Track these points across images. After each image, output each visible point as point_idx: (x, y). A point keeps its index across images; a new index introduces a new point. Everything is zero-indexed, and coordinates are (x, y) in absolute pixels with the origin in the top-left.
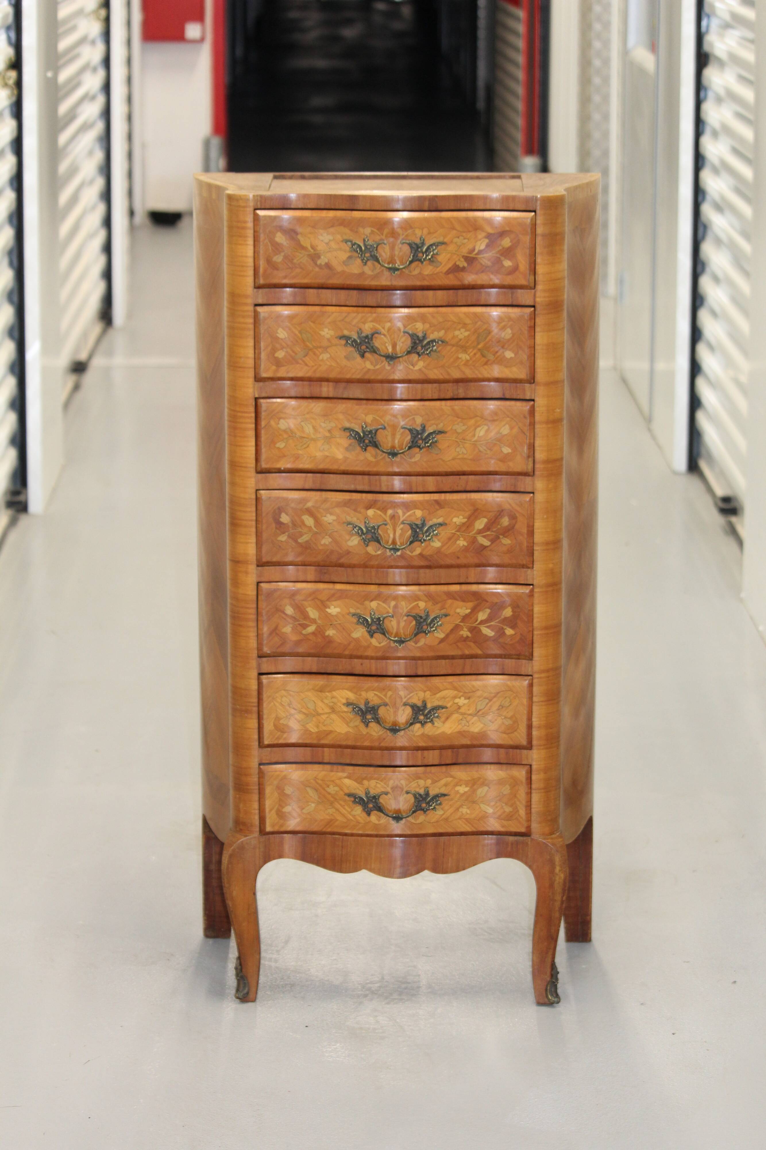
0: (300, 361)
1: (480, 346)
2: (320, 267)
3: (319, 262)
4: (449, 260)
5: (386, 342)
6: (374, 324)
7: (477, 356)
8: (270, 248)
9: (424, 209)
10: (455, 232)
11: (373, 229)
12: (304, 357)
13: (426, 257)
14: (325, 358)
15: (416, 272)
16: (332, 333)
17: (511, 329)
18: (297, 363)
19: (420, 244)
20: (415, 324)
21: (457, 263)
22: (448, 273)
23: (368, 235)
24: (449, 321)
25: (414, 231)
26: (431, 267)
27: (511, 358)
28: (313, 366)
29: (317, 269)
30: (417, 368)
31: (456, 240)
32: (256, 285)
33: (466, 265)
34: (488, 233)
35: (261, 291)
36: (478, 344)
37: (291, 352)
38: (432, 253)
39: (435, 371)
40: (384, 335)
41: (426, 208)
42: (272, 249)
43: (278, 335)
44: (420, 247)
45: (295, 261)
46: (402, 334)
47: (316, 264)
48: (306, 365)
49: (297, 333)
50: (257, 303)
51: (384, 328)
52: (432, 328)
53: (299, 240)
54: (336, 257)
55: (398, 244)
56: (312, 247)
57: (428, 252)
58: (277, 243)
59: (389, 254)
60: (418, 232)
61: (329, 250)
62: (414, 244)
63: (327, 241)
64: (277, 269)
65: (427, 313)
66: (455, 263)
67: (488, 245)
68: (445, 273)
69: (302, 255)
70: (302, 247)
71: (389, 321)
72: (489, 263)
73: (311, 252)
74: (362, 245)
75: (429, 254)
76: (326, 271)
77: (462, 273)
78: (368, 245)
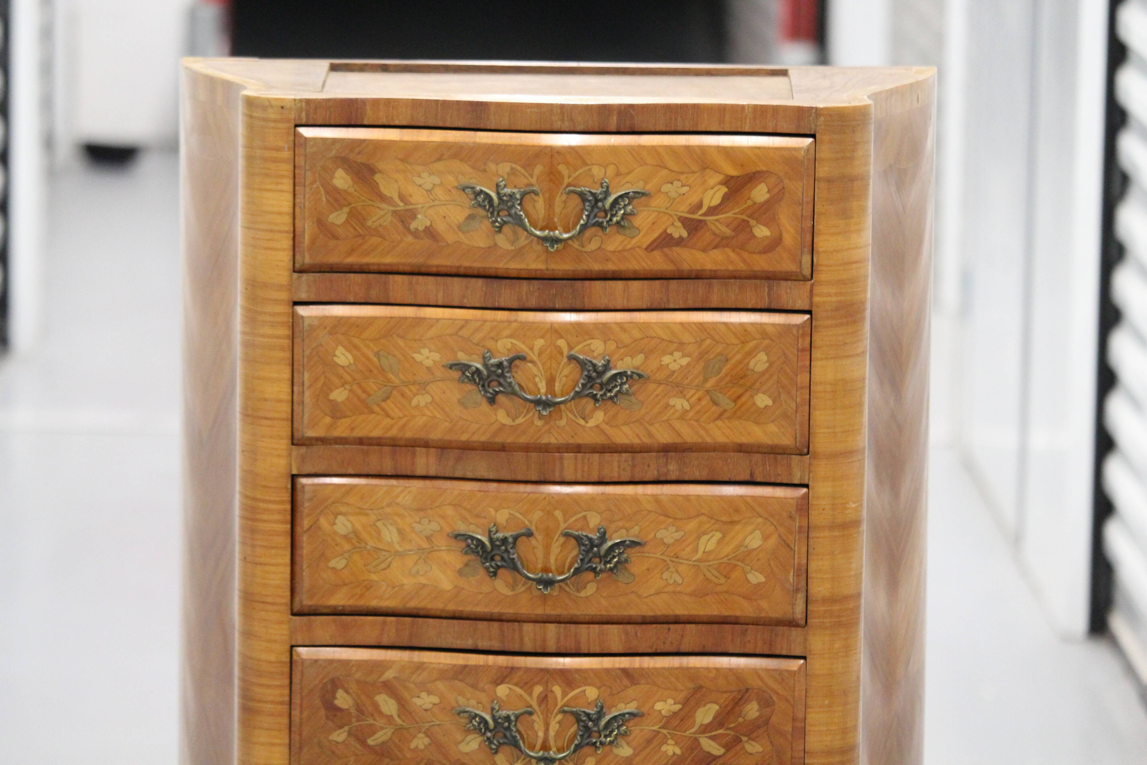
0: (377, 409)
1: (709, 385)
2: (415, 234)
3: (413, 226)
4: (653, 224)
5: (536, 376)
6: (514, 341)
7: (704, 402)
8: (324, 199)
9: (609, 130)
10: (664, 172)
11: (514, 165)
12: (384, 400)
13: (611, 220)
14: (422, 404)
15: (592, 246)
16: (436, 356)
17: (767, 354)
18: (372, 412)
19: (601, 194)
20: (589, 342)
21: (669, 231)
22: (651, 248)
23: (506, 177)
24: (653, 338)
25: (590, 170)
26: (619, 238)
27: (766, 406)
28: (400, 418)
29: (410, 239)
30: (591, 423)
31: (666, 188)
32: (297, 265)
33: (685, 234)
34: (727, 176)
35: (305, 277)
36: (705, 380)
37: (359, 392)
38: (622, 212)
39: (625, 429)
40: (532, 362)
41: (612, 129)
42: (326, 199)
43: (335, 359)
44: (601, 200)
45: (369, 223)
46: (565, 360)
47: (408, 229)
48: (388, 415)
49: (371, 356)
50: (296, 299)
51: (531, 349)
52: (622, 351)
53: (377, 183)
54: (445, 217)
55: (559, 194)
56: (402, 198)
57: (615, 210)
58: (336, 189)
59: (543, 211)
60: (597, 172)
61: (432, 204)
62: (589, 194)
63: (429, 186)
64: (335, 237)
65: (611, 323)
66: (665, 231)
67: (726, 198)
68: (646, 249)
69: (382, 213)
70: (383, 198)
71: (542, 337)
72: (727, 231)
73: (399, 206)
74: (493, 195)
75: (617, 213)
76: (427, 242)
77: (677, 249)
78: (505, 195)
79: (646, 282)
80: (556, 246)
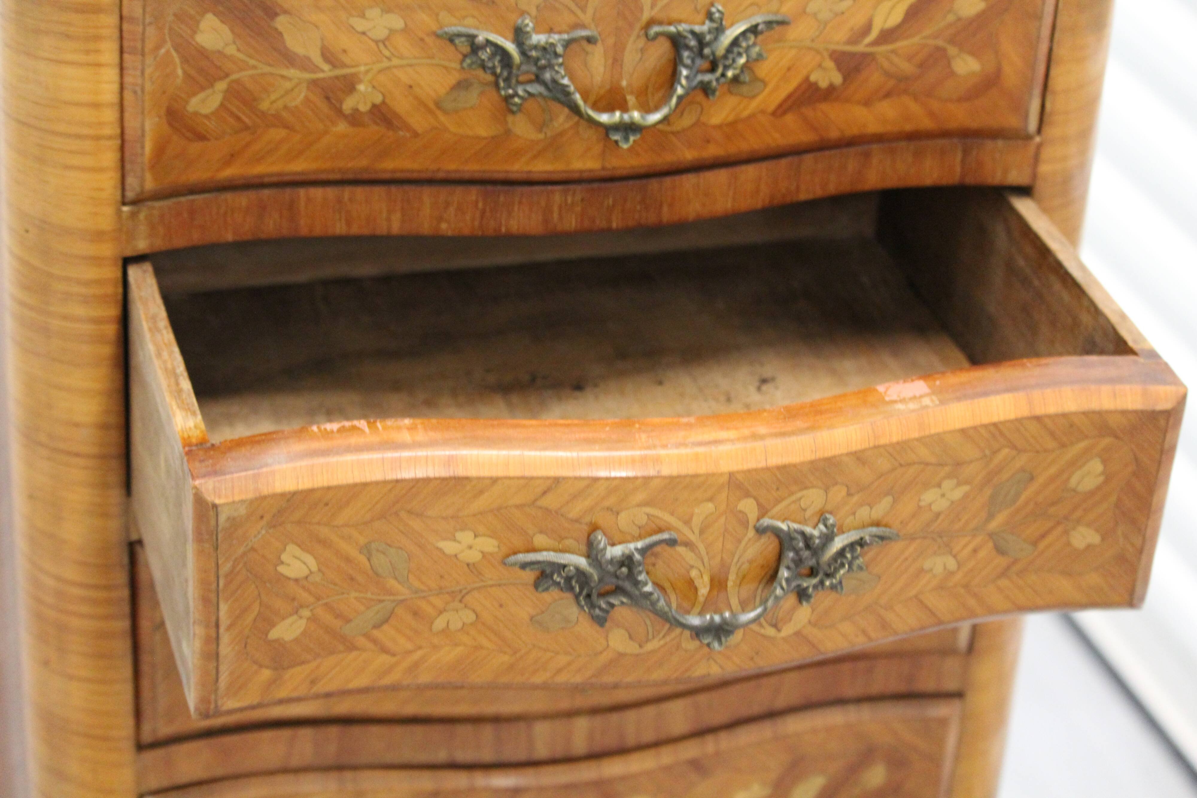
0: (362, 641)
1: (993, 525)
2: (353, 118)
4: (789, 69)
5: (692, 567)
7: (982, 554)
8: (180, 72)
12: (377, 626)
13: (723, 74)
14: (457, 625)
15: (686, 121)
16: (489, 545)
18: (351, 647)
19: (710, 32)
21: (813, 78)
22: (781, 110)
23: (535, 12)
26: (731, 101)
27: (1089, 547)
28: (410, 652)
29: (342, 127)
30: (788, 630)
32: (130, 195)
33: (837, 78)
35: (144, 212)
36: (991, 516)
37: (328, 618)
38: (743, 60)
39: (847, 627)
40: (687, 544)
42: (185, 72)
43: (281, 569)
44: (708, 44)
45: (265, 105)
46: (751, 533)
47: (339, 112)
48: (384, 650)
49: (353, 552)
50: (129, 253)
51: (687, 522)
53: (280, 34)
54: (411, 87)
55: (632, 38)
56: (328, 55)
57: (731, 56)
58: (203, 53)
59: (602, 69)
61: (386, 64)
62: (690, 36)
63: (380, 33)
64: (201, 137)
66: (807, 79)
68: (774, 114)
69: (288, 85)
70: (290, 59)
72: (907, 67)
73: (323, 71)
74: (510, 47)
75: (734, 61)
76: (374, 130)
77: (824, 107)
78: (535, 47)
79: (764, 165)
80: (632, 139)
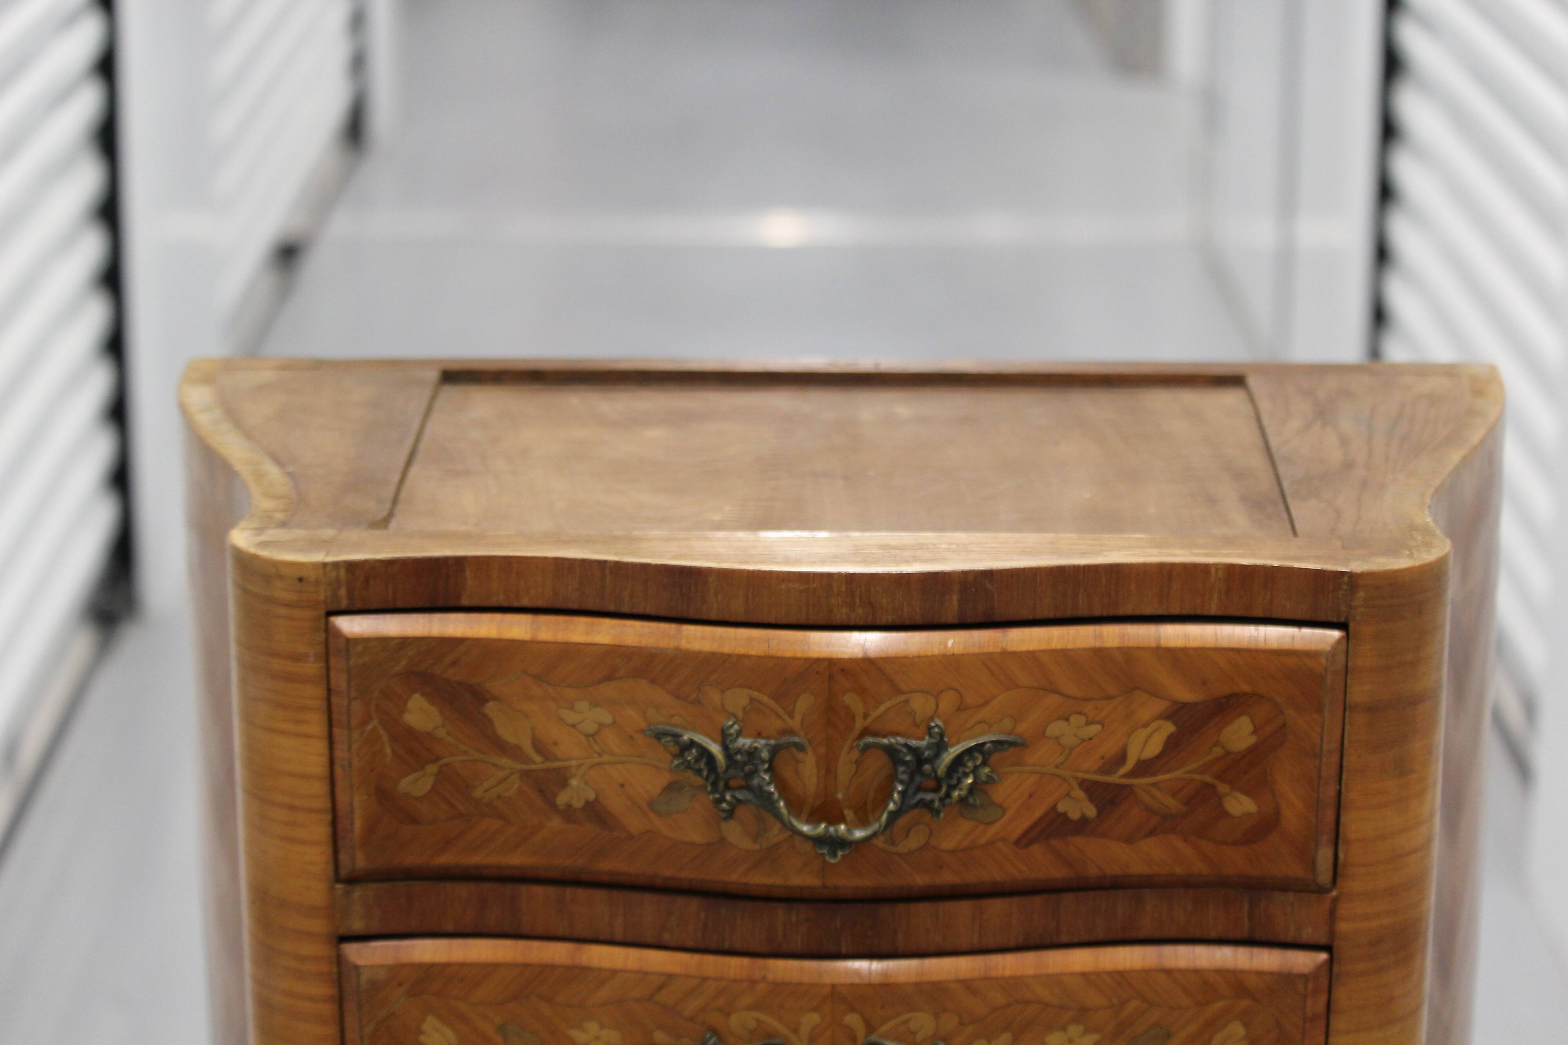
2: (568, 814)
3: (562, 799)
4: (1030, 796)
8: (388, 750)
9: (943, 620)
10: (1052, 700)
11: (756, 694)
13: (948, 795)
15: (913, 842)
17: (1246, 1025)
19: (928, 747)
20: (907, 1016)
21: (1061, 808)
22: (1026, 840)
23: (740, 714)
24: (1028, 1002)
25: (907, 701)
26: (965, 825)
29: (556, 822)
31: (1055, 728)
32: (343, 872)
33: (1091, 811)
34: (1175, 702)
35: (358, 892)
38: (970, 781)
41: (951, 618)
42: (394, 751)
44: (928, 761)
45: (478, 793)
47: (553, 806)
50: (343, 931)
52: (969, 1030)
53: (490, 720)
54: (622, 786)
55: (846, 749)
56: (539, 746)
57: (956, 776)
58: (411, 732)
59: (814, 780)
60: (920, 705)
61: (597, 760)
62: (905, 750)
63: (590, 727)
64: (415, 821)
65: (948, 981)
66: (1054, 808)
67: (1172, 745)
68: (1017, 842)
69: (501, 774)
70: (501, 747)
71: (815, 1009)
72: (1173, 804)
73: (534, 763)
74: (715, 749)
75: (959, 781)
76: (589, 830)
77: (1078, 841)
78: (739, 751)
79: (1015, 901)
80: (840, 853)
